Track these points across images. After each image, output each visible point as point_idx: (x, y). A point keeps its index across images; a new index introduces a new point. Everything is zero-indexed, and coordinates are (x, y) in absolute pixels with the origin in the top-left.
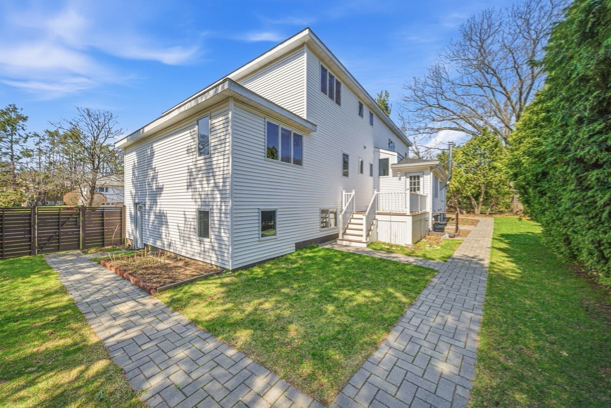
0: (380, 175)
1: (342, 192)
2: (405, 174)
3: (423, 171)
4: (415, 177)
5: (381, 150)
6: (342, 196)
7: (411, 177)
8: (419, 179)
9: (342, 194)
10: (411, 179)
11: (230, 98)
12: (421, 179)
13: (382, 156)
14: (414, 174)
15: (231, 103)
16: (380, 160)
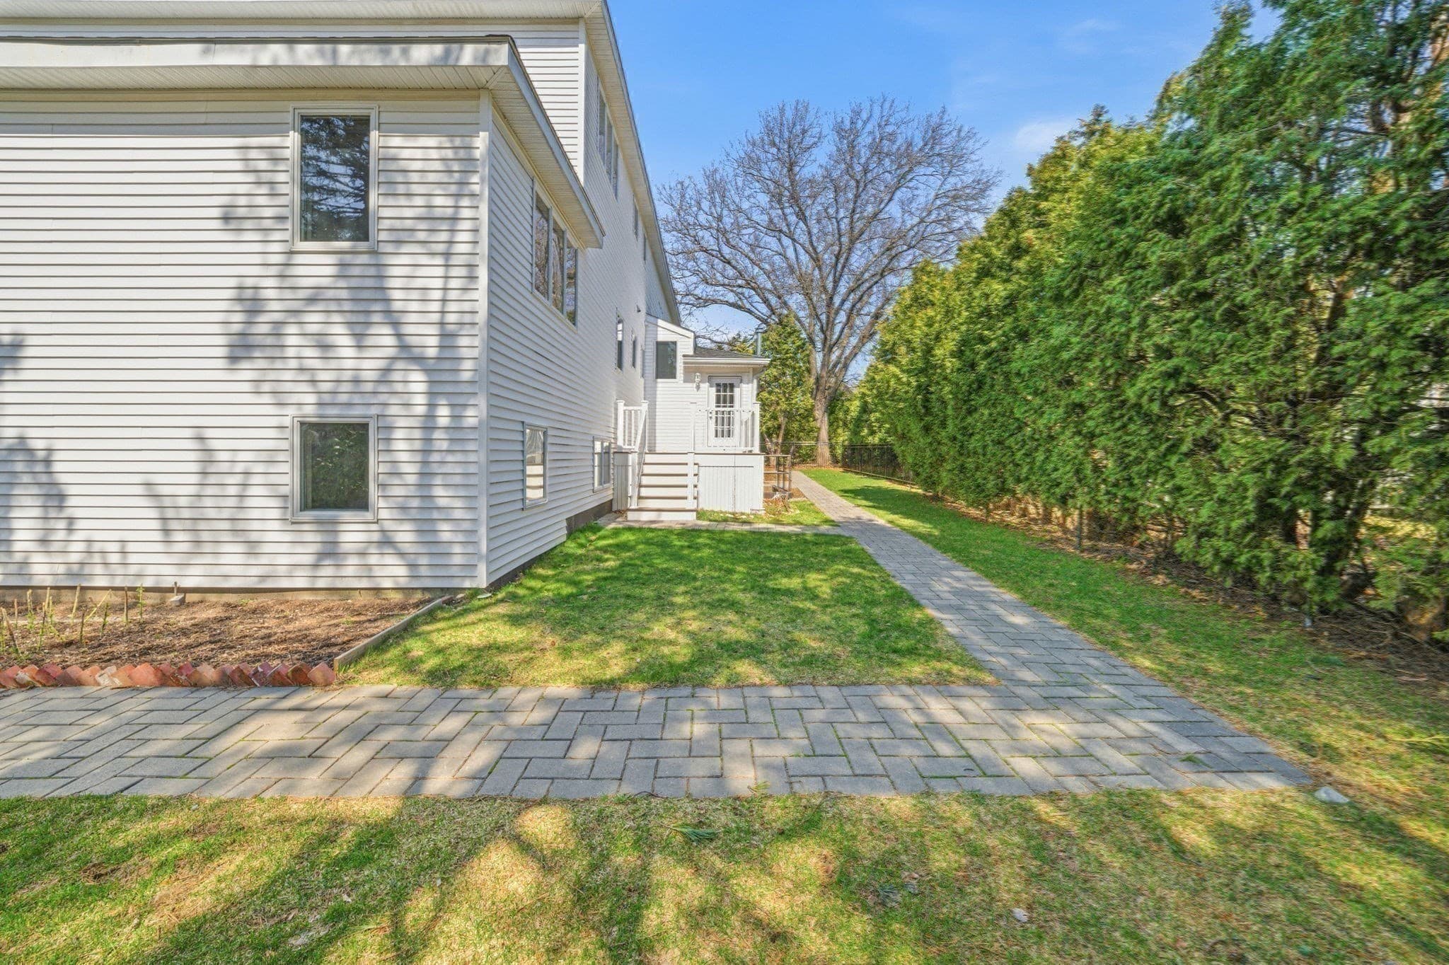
0: (658, 377)
1: (616, 404)
2: (710, 378)
3: (740, 375)
4: (725, 385)
5: (660, 322)
6: (616, 415)
7: (718, 385)
8: (732, 391)
9: (616, 409)
10: (718, 391)
11: (483, 93)
12: (737, 390)
13: (663, 336)
14: (722, 381)
15: (486, 111)
16: (658, 344)
